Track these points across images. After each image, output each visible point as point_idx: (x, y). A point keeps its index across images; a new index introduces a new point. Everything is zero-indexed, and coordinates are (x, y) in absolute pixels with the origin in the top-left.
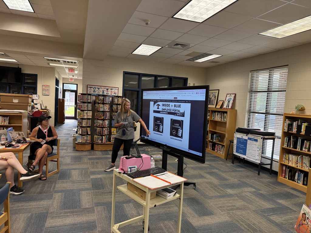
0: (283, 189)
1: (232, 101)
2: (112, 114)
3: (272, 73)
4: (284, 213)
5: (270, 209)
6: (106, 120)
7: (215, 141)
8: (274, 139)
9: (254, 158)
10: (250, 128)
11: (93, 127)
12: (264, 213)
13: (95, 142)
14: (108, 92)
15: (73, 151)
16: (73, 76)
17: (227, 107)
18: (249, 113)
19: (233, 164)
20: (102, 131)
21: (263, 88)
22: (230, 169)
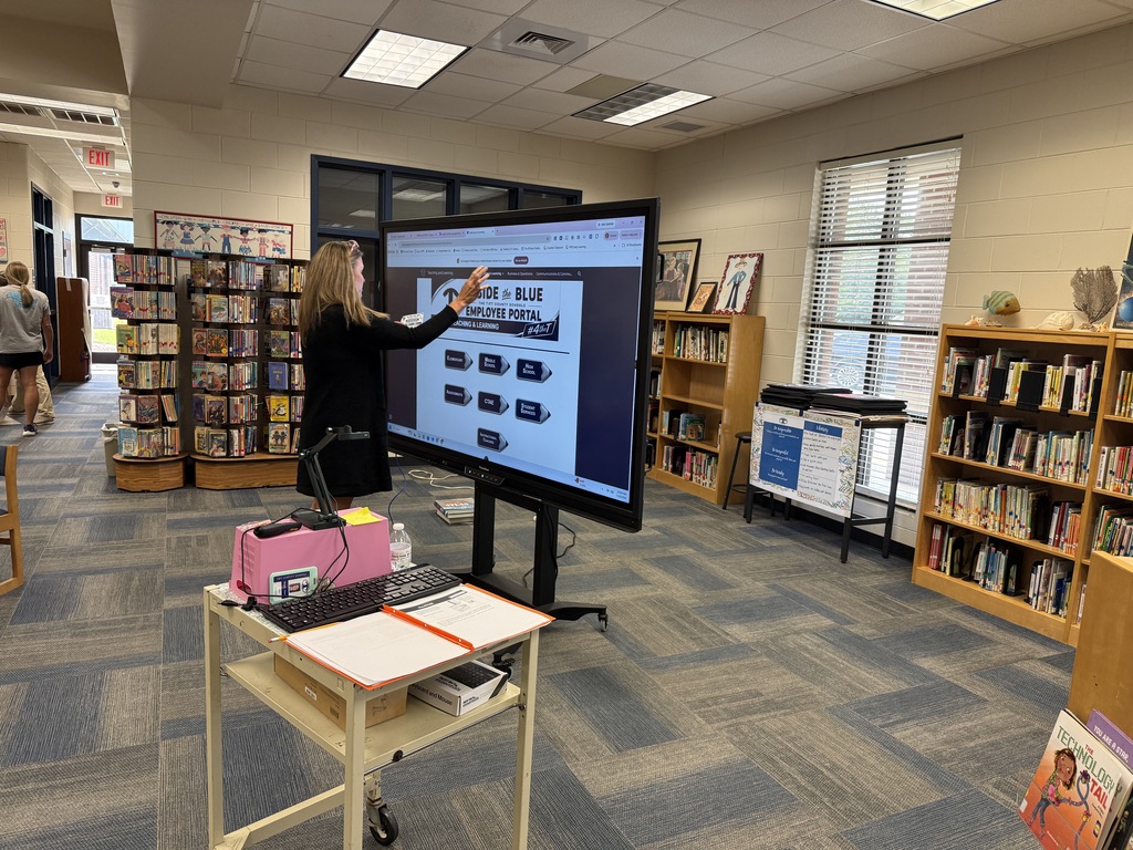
0: (932, 612)
1: (749, 284)
2: (269, 335)
3: (900, 171)
4: (944, 711)
5: (888, 696)
6: (240, 360)
7: (684, 437)
8: (900, 426)
9: (826, 497)
10: (813, 385)
11: (185, 392)
12: (870, 715)
13: (199, 454)
14: (249, 244)
15: (107, 491)
16: (116, 184)
17: (728, 306)
18: (810, 329)
19: (749, 522)
20: (224, 407)
21: (863, 228)
22: (737, 541)
